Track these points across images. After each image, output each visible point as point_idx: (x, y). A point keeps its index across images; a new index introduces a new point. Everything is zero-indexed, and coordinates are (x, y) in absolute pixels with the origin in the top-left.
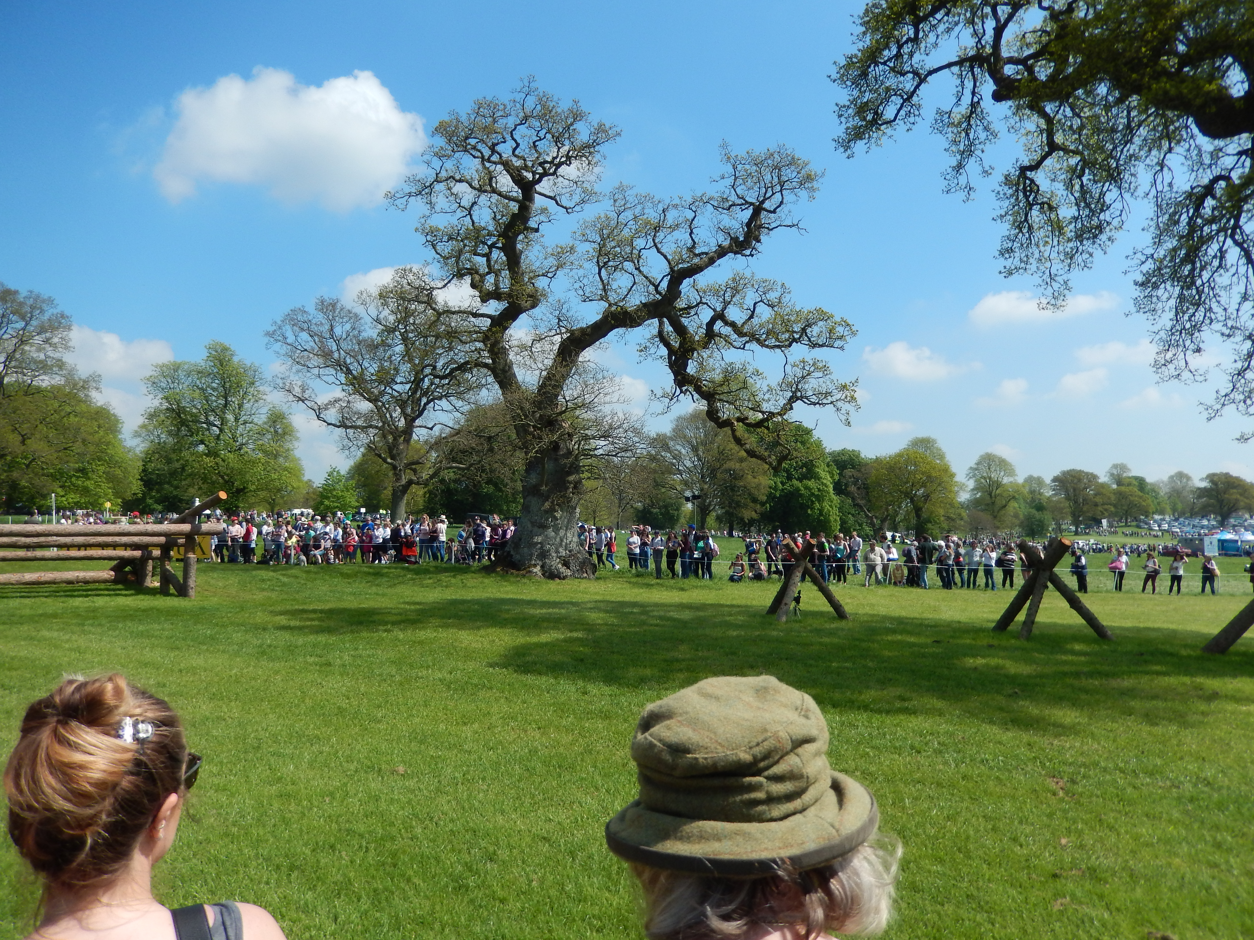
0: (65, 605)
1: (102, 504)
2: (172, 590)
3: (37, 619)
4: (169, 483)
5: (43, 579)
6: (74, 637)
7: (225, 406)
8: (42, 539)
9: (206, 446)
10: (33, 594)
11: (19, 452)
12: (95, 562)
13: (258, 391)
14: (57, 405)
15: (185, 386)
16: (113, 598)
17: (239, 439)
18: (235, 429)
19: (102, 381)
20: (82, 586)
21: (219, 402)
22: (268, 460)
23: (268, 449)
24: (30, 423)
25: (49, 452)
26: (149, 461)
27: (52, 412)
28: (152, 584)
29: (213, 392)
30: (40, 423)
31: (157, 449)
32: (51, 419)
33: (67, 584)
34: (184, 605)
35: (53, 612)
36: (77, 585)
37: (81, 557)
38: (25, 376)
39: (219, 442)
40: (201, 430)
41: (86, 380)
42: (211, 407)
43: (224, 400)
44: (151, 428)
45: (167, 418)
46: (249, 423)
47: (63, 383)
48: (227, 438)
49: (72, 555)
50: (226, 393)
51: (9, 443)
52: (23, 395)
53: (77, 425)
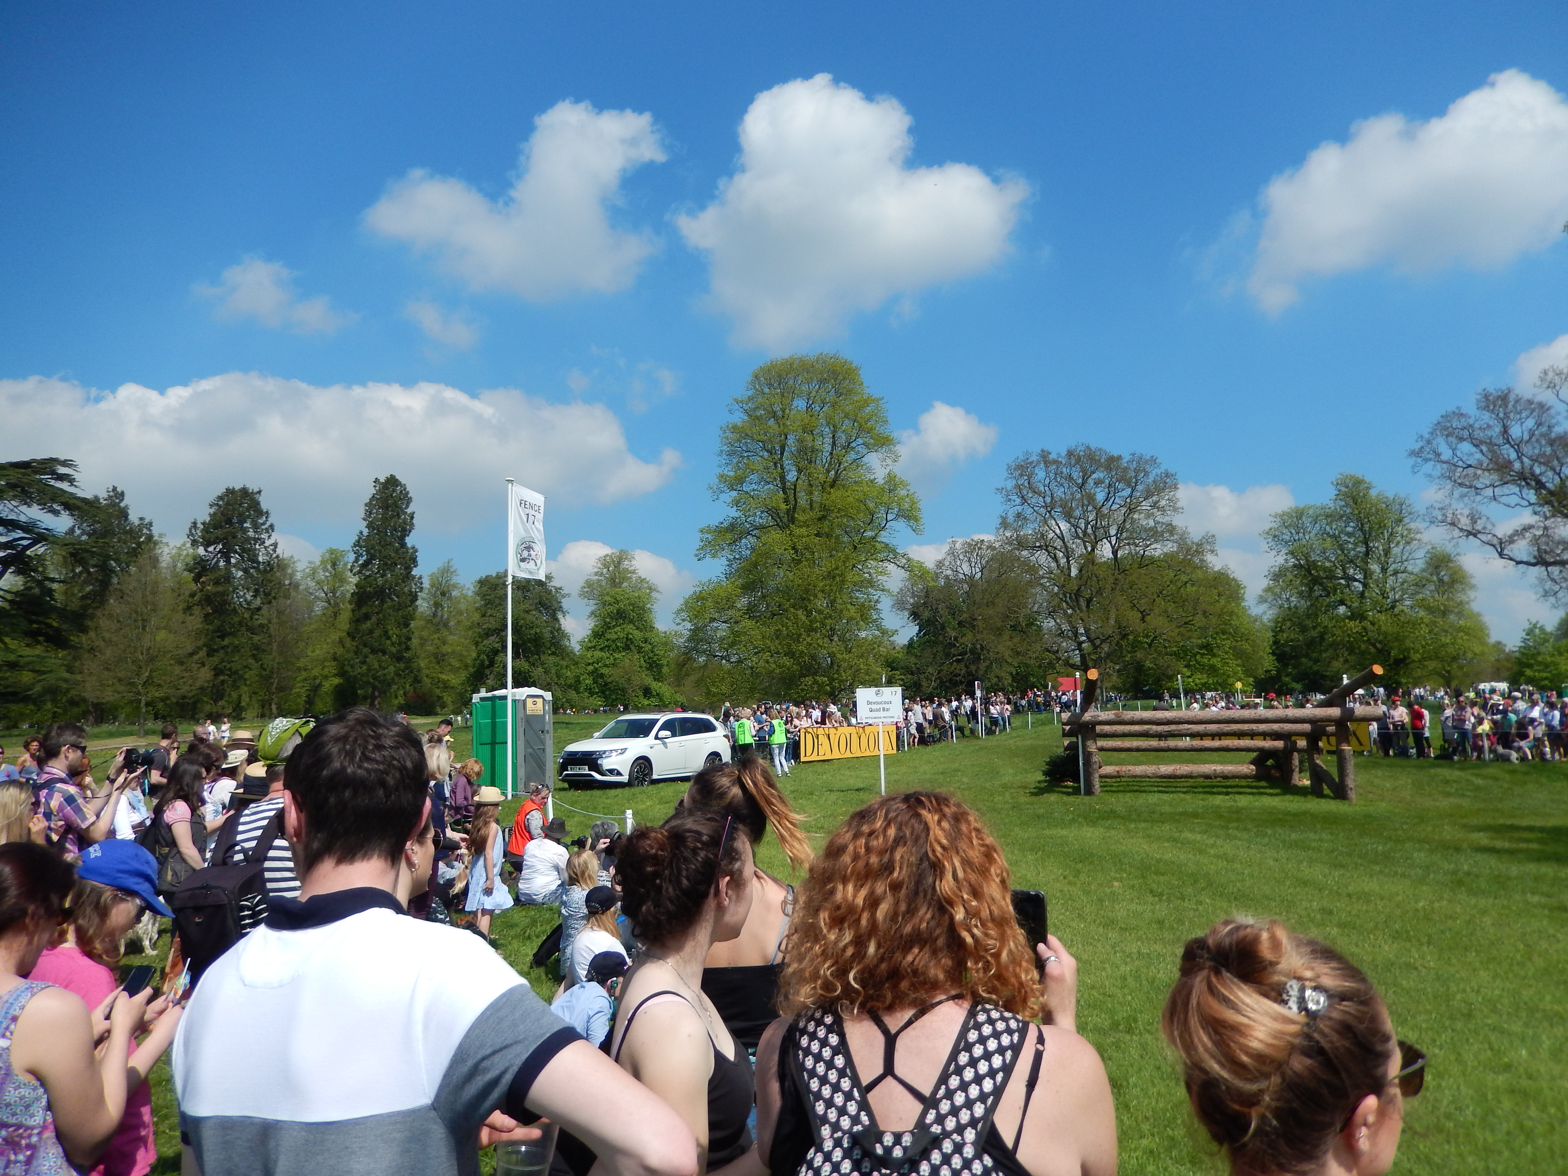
0: (1205, 803)
1: (1232, 685)
2: (1326, 790)
3: (1177, 817)
4: (1307, 656)
5: (1178, 772)
6: (1219, 842)
7: (1367, 554)
8: (1173, 727)
9: (1349, 607)
10: (1170, 789)
11: (1140, 630)
12: (1232, 753)
13: (1409, 530)
14: (1172, 575)
15: (1312, 535)
16: (1257, 797)
17: (1391, 595)
18: (1384, 582)
19: (1217, 542)
20: (1220, 782)
21: (1358, 550)
22: (1434, 618)
23: (1432, 604)
24: (1147, 597)
25: (1169, 628)
26: (1280, 631)
27: (1168, 583)
28: (1300, 782)
29: (1349, 538)
30: (1157, 596)
31: (1287, 615)
32: (1168, 591)
33: (1205, 779)
34: (1344, 811)
35: (1194, 810)
36: (1215, 780)
37: (1216, 748)
38: (1138, 546)
39: (1364, 601)
40: (1339, 587)
41: (1200, 543)
42: (1348, 558)
43: (1364, 546)
44: (1278, 590)
45: (1296, 577)
46: (1402, 572)
47: (1176, 550)
48: (1375, 595)
49: (1206, 745)
50: (1365, 537)
51: (1129, 622)
52: (1138, 567)
53: (1195, 595)
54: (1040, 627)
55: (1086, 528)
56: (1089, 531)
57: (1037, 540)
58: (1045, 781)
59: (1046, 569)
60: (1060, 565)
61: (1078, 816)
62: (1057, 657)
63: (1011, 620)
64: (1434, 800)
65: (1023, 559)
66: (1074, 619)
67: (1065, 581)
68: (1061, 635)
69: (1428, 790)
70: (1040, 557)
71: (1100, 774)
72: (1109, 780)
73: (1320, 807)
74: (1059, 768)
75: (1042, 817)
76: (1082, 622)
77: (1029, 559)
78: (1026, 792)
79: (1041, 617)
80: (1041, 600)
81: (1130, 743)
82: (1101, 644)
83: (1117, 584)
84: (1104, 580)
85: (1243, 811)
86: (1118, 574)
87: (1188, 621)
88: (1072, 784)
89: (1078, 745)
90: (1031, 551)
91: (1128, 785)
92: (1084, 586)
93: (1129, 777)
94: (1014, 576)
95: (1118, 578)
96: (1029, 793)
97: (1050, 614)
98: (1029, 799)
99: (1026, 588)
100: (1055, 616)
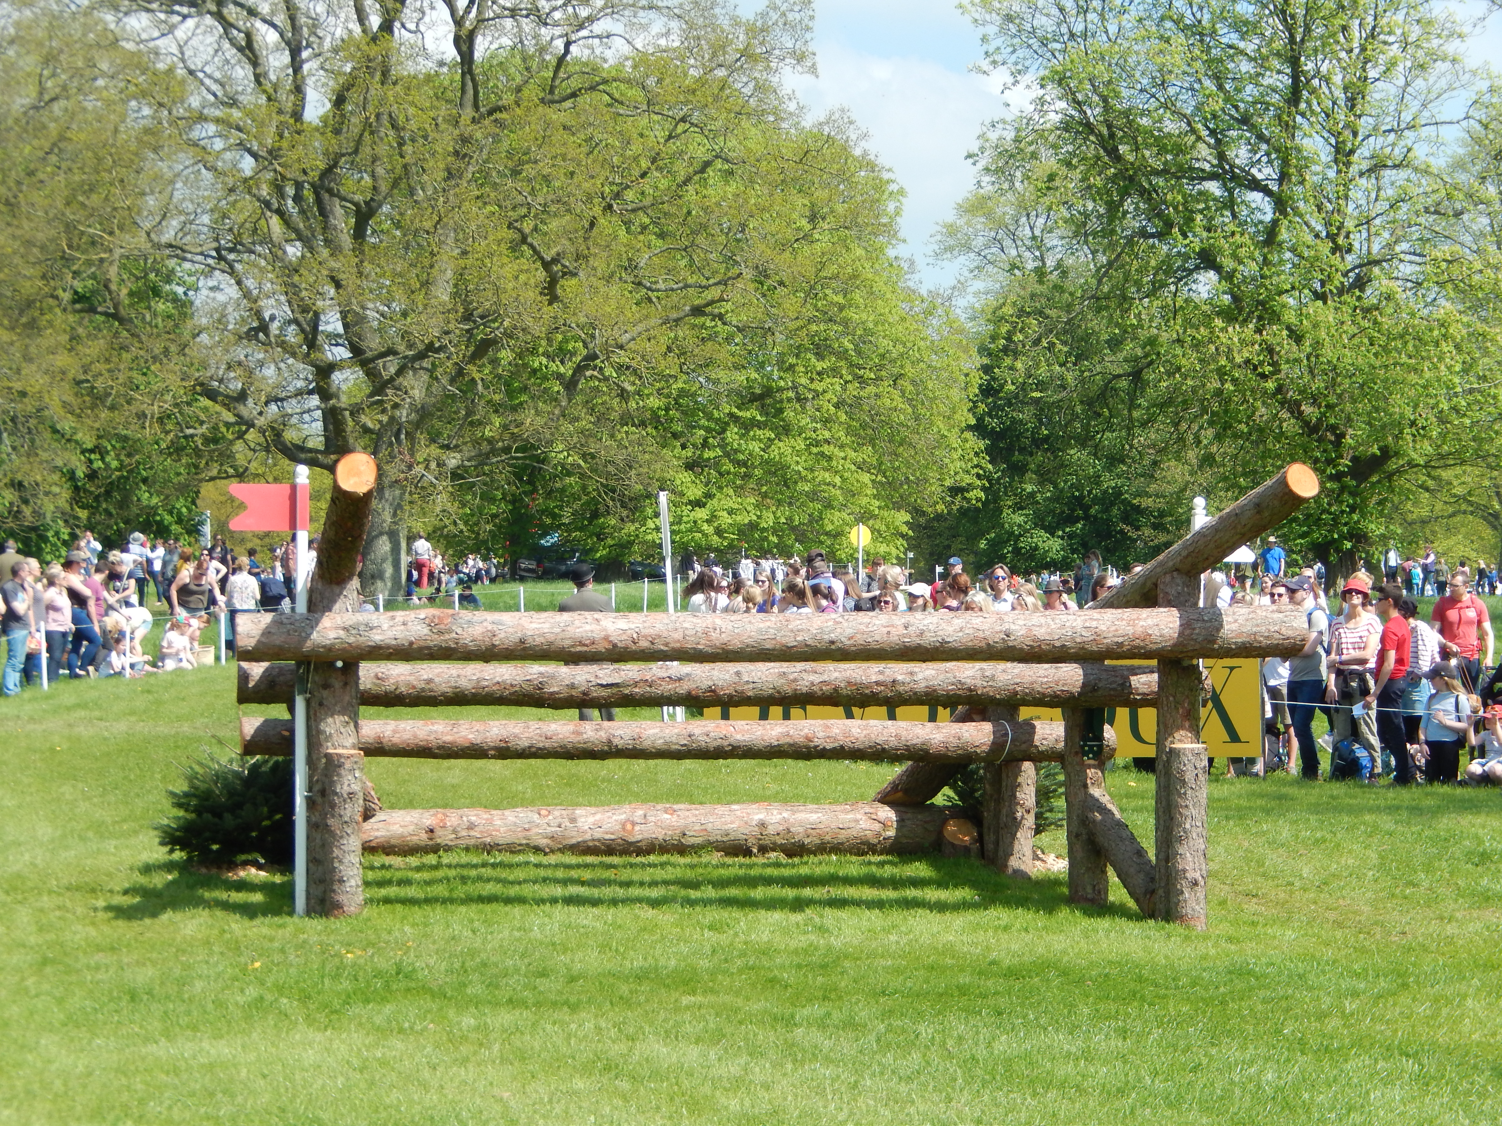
0: (724, 939)
3: (624, 989)
5: (639, 834)
7: (1294, 97)
9: (1225, 275)
10: (607, 892)
11: (538, 330)
14: (661, 135)
15: (1128, 21)
16: (896, 916)
17: (1356, 240)
18: (1338, 198)
19: (815, 24)
20: (778, 865)
21: (1266, 81)
22: (1478, 324)
23: (1476, 278)
24: (568, 211)
25: (640, 327)
26: (1005, 350)
27: (644, 164)
28: (1038, 863)
29: (1243, 39)
30: (604, 209)
31: (1033, 296)
32: (643, 193)
33: (727, 854)
34: (1166, 957)
35: (683, 964)
36: (761, 860)
37: (771, 746)
38: (546, 24)
39: (1274, 258)
40: (1201, 206)
41: (759, 24)
42: (1236, 108)
43: (1288, 71)
44: (1007, 209)
45: (1068, 164)
46: (1395, 166)
47: (677, 44)
48: (1309, 238)
49: (739, 737)
50: (1292, 39)
51: (502, 296)
52: (542, 100)
53: (733, 211)
54: (183, 306)
58: (169, 866)
59: (215, 87)
60: (266, 74)
61: (280, 989)
62: (237, 415)
63: (74, 273)
64: (1442, 919)
65: (130, 46)
66: (304, 280)
67: (281, 136)
68: (256, 335)
69: (1426, 884)
70: (194, 42)
71: (366, 837)
72: (396, 861)
73: (1094, 943)
74: (219, 816)
75: (145, 997)
76: (332, 291)
77: (151, 44)
78: (101, 903)
79: (187, 265)
80: (192, 201)
81: (478, 726)
82: (400, 372)
83: (465, 155)
84: (421, 141)
85: (847, 964)
86: (474, 120)
87: (704, 302)
88: (263, 873)
89: (292, 731)
90: (162, 16)
91: (464, 879)
92: (350, 159)
93: (467, 849)
94: (95, 106)
95: (471, 137)
96: (109, 908)
97: (220, 258)
98: (106, 929)
99: (136, 154)
100: (238, 267)
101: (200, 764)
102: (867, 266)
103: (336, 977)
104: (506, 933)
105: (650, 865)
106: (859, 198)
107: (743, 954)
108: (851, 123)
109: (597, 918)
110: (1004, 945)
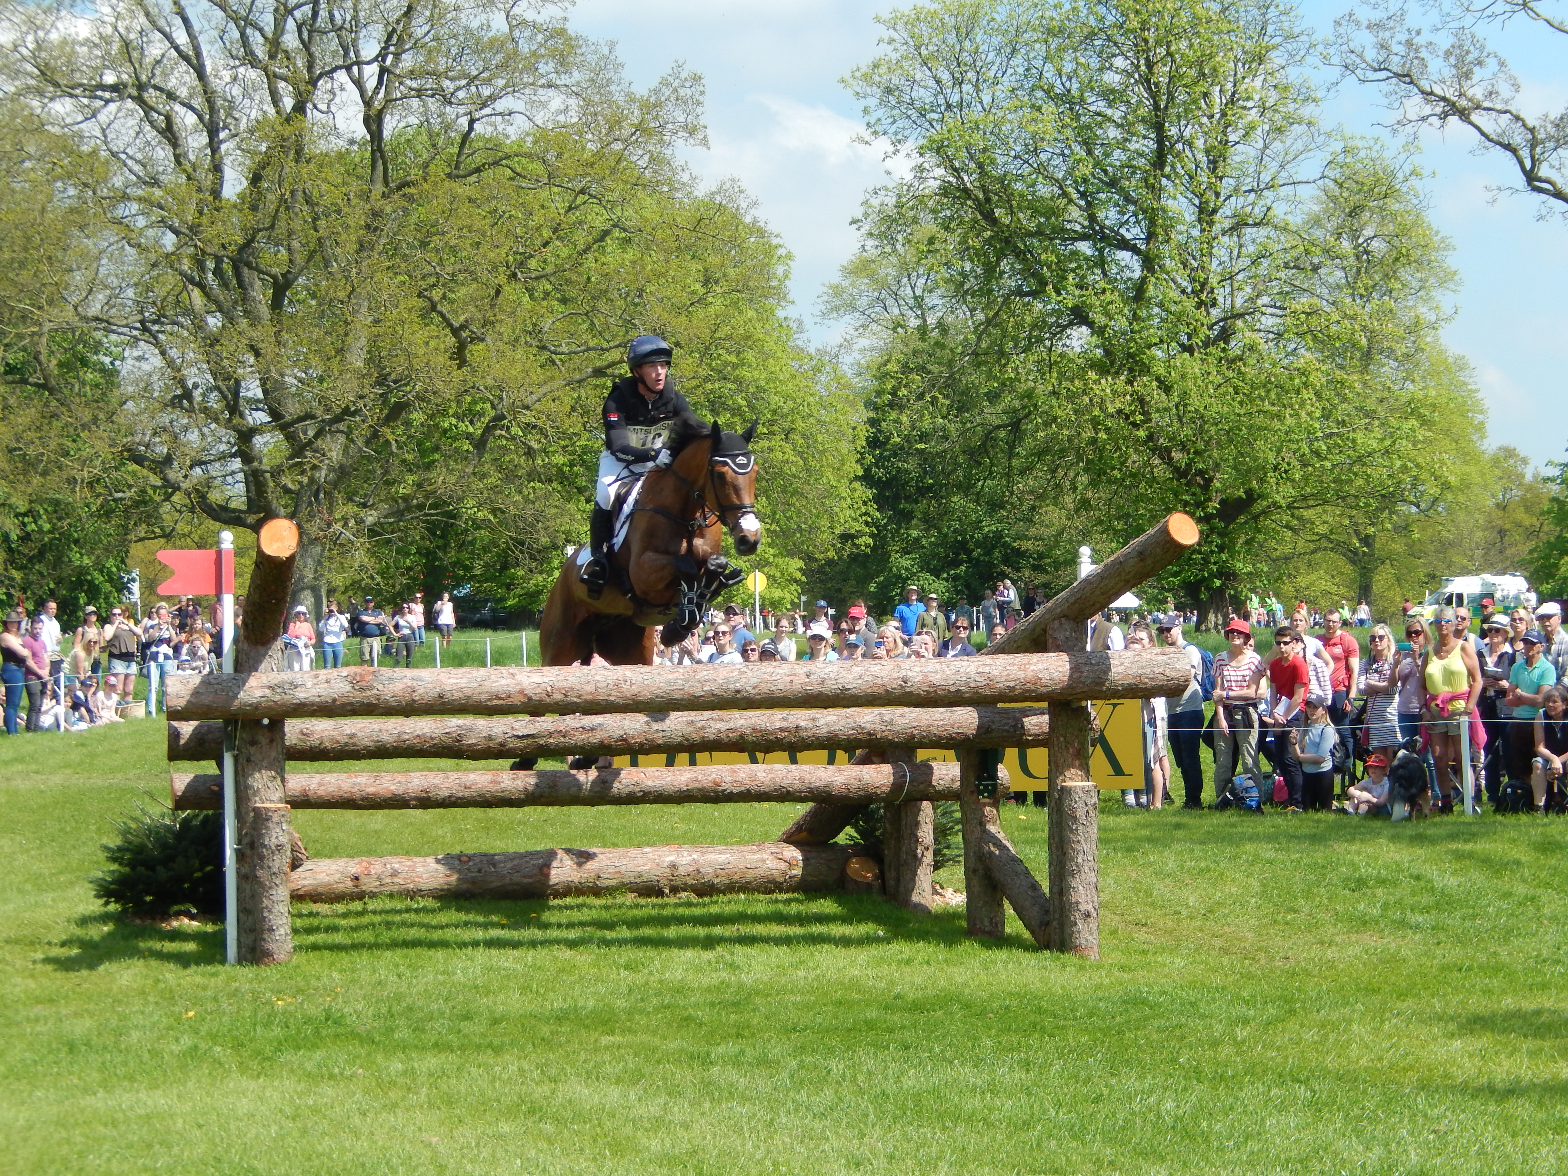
0: (639, 978)
2: (1013, 925)
4: (966, 488)
5: (556, 877)
6: (679, 1111)
7: (1159, 160)
9: (1099, 331)
10: (527, 934)
11: (449, 393)
12: (728, 808)
13: (1282, 88)
14: (562, 206)
15: (1001, 91)
16: (803, 952)
17: (1220, 295)
18: (1202, 255)
19: (706, 99)
20: (689, 905)
21: (1133, 146)
22: (1338, 372)
23: (1334, 328)
24: (475, 280)
25: (544, 389)
26: (891, 405)
27: (546, 233)
28: (937, 898)
29: (1110, 106)
30: (509, 277)
31: (915, 352)
32: (545, 262)
33: (640, 895)
34: (1063, 987)
35: (601, 1004)
36: (673, 900)
37: (681, 791)
38: (451, 103)
39: (1143, 313)
40: (1073, 265)
41: (652, 100)
42: (1105, 172)
43: (1153, 136)
44: (890, 270)
45: (947, 228)
46: (1256, 225)
47: (575, 120)
48: (1175, 295)
49: (650, 783)
50: (1156, 107)
51: (414, 362)
52: (449, 176)
53: (631, 277)
54: (110, 375)
55: (279, 28)
56: (291, 40)
57: (107, 61)
58: (106, 918)
59: (137, 168)
60: (186, 155)
61: (214, 1037)
62: (165, 479)
63: (6, 345)
64: (1322, 943)
65: (55, 130)
66: (225, 349)
67: (201, 213)
68: (181, 403)
69: (1306, 910)
70: (114, 125)
71: (293, 886)
72: (323, 908)
73: (993, 975)
74: (153, 869)
75: (83, 1048)
76: (252, 360)
77: (76, 128)
78: (40, 956)
79: (113, 337)
80: (117, 276)
81: (399, 777)
82: (317, 436)
83: (376, 229)
84: (334, 215)
85: (758, 1000)
86: (384, 195)
87: (605, 363)
88: (195, 923)
89: (221, 786)
90: (86, 101)
91: (389, 925)
92: (267, 233)
93: (391, 896)
94: (23, 188)
95: (382, 211)
96: (47, 960)
97: (145, 329)
98: (45, 981)
99: (64, 233)
100: (161, 337)
101: (134, 819)
102: (758, 326)
103: (267, 1025)
104: (431, 977)
105: (567, 907)
106: (749, 263)
107: (658, 993)
108: (741, 192)
109: (517, 960)
110: (908, 979)
